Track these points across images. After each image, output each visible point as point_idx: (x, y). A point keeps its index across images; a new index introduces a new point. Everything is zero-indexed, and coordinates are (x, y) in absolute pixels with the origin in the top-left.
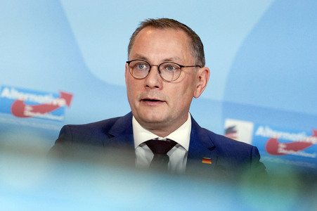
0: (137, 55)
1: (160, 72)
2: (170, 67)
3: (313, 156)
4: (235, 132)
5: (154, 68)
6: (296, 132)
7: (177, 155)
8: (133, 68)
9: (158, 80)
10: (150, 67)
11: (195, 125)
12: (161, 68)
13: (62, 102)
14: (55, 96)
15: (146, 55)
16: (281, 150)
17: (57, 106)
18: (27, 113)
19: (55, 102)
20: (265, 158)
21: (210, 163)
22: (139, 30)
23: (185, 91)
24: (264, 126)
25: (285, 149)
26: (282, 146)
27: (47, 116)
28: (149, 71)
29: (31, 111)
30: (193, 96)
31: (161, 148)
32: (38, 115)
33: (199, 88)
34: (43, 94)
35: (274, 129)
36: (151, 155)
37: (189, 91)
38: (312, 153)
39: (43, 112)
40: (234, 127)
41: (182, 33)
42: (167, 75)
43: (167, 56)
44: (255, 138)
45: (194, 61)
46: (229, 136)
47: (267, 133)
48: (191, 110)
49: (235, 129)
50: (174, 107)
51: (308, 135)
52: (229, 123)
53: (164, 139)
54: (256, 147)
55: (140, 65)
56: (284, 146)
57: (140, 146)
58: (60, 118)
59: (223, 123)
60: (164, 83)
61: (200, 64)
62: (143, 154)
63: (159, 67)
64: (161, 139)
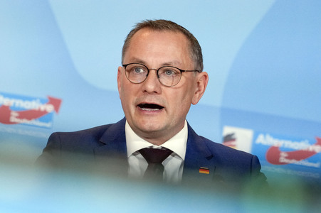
0: (134, 58)
1: (158, 77)
2: (169, 72)
3: (317, 165)
4: (234, 140)
5: (153, 73)
6: (299, 140)
7: (173, 164)
8: (129, 71)
9: (157, 85)
10: (149, 71)
11: (191, 133)
12: (160, 72)
13: (50, 108)
14: (43, 102)
15: (144, 59)
16: (282, 160)
17: (45, 112)
18: (13, 119)
19: (43, 108)
20: (266, 168)
21: (208, 173)
22: (134, 31)
23: (184, 97)
24: (265, 134)
25: (286, 158)
26: (283, 155)
27: (34, 122)
28: (147, 75)
29: (17, 117)
30: (191, 102)
31: (155, 157)
32: (25, 121)
33: (198, 95)
34: (30, 99)
35: (275, 136)
36: (145, 164)
37: (187, 97)
38: (315, 162)
39: (29, 119)
40: (233, 134)
41: (181, 35)
42: (166, 80)
43: (166, 60)
44: (255, 146)
45: (193, 65)
46: (226, 144)
47: (268, 141)
48: (188, 117)
49: (233, 137)
50: (173, 114)
51: (311, 143)
52: (228, 130)
53: (159, 147)
54: (256, 157)
55: (137, 69)
56: (286, 155)
57: (134, 154)
58: (48, 125)
59: (221, 130)
60: (163, 87)
61: (199, 69)
62: (137, 163)
63: (157, 71)
64: (155, 147)
